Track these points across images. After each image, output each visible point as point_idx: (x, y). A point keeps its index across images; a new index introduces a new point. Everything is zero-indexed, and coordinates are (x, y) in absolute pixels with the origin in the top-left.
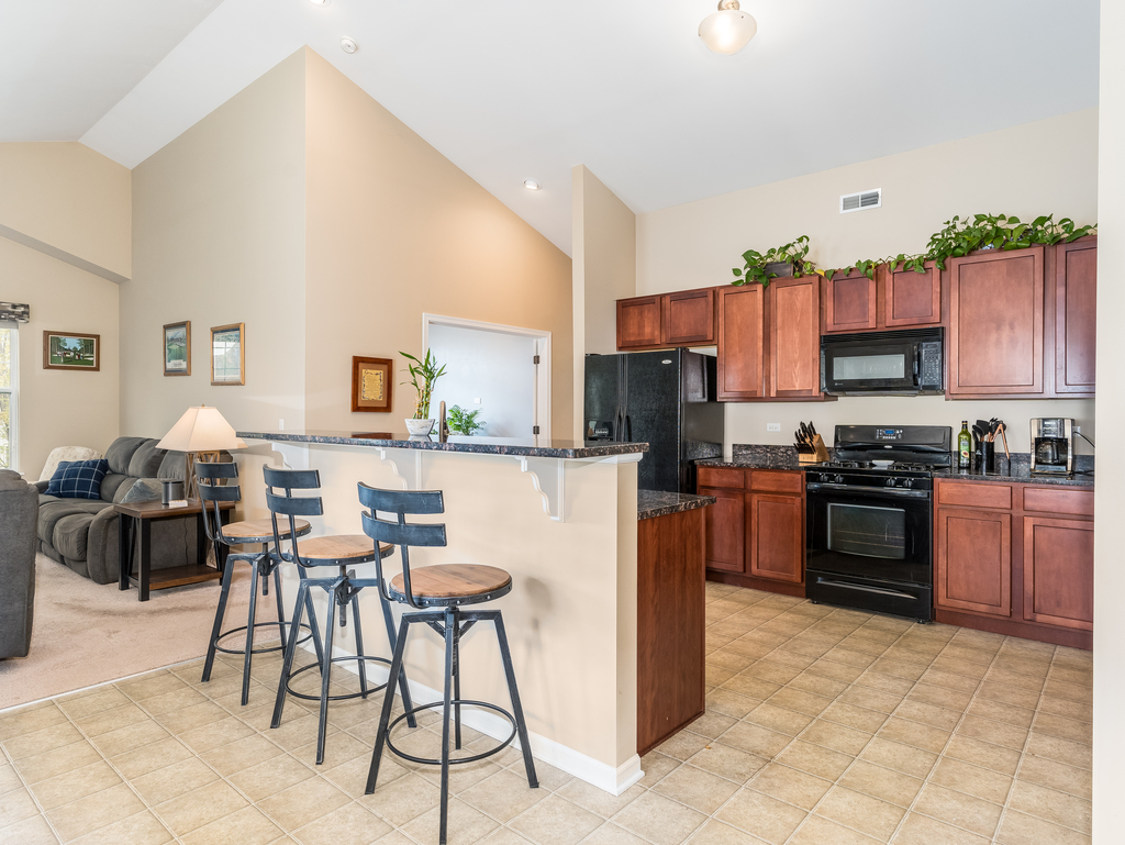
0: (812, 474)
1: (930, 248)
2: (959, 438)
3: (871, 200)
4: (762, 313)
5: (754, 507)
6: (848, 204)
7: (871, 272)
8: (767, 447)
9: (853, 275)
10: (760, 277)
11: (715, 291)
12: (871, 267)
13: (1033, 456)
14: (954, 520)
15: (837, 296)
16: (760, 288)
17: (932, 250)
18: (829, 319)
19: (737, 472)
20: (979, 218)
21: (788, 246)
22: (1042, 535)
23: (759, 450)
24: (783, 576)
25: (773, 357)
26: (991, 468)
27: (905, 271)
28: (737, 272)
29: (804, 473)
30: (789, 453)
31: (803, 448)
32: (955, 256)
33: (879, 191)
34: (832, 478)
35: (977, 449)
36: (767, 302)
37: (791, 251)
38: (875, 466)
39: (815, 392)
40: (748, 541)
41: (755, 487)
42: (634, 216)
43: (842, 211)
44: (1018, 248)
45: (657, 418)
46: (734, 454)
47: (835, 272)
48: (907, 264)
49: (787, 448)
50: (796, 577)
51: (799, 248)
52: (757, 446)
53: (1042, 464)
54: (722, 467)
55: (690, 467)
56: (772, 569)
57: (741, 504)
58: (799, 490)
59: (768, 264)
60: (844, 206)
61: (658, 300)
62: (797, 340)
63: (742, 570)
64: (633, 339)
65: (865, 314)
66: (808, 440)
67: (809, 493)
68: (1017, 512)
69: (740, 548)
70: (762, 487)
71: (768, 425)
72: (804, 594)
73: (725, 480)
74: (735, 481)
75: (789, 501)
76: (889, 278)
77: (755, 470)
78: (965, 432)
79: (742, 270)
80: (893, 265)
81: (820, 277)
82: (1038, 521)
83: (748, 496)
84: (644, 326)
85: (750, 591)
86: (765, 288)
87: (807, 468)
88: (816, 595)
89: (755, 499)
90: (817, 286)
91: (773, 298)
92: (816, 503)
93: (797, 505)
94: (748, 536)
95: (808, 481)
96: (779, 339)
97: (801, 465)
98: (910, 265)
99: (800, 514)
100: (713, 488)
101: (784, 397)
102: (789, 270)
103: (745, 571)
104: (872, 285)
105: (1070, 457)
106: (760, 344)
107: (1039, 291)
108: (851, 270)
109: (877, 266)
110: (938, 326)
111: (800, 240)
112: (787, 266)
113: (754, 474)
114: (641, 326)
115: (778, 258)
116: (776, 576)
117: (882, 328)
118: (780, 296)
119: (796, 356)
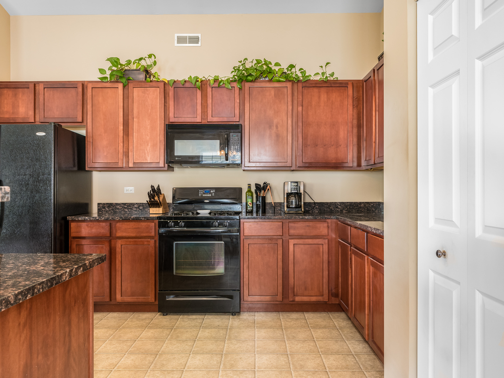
0: (162, 222)
1: (233, 74)
2: (246, 194)
3: (195, 40)
4: (122, 104)
5: (118, 250)
6: (181, 40)
7: (198, 84)
8: (125, 204)
9: (187, 85)
10: (121, 77)
11: (84, 85)
12: (198, 81)
13: (285, 204)
14: (252, 246)
15: (176, 98)
16: (120, 86)
17: (234, 76)
18: (171, 115)
19: (104, 224)
20: (258, 62)
21: (141, 59)
22: (297, 249)
23: (118, 207)
24: (141, 299)
25: (130, 137)
26: (264, 212)
27: (219, 87)
28: (102, 71)
29: (157, 221)
30: (141, 208)
31: (153, 204)
32: (247, 81)
33: (199, 35)
34: (176, 224)
35: (257, 201)
36: (126, 97)
37: (143, 63)
38: (199, 214)
39: (161, 165)
40: (113, 276)
41: (119, 234)
42: (8, 16)
43: (176, 44)
44: (279, 81)
45: (31, 182)
46: (99, 210)
47: (175, 82)
48: (220, 82)
49: (140, 205)
50: (151, 298)
51: (149, 62)
52: (117, 204)
53: (290, 208)
54: (91, 221)
55: (63, 222)
56: (132, 295)
57: (108, 248)
58: (153, 234)
59: (126, 70)
60: (178, 41)
61: (32, 86)
62: (149, 127)
63: (108, 299)
64: (7, 116)
65: (195, 112)
66: (156, 198)
67: (160, 235)
68: (286, 237)
69: (107, 283)
70: (124, 234)
71: (126, 188)
72: (158, 310)
73: (94, 231)
74: (102, 231)
75: (145, 243)
76: (209, 90)
77: (119, 221)
78: (249, 191)
79: (107, 70)
80: (212, 82)
81: (165, 83)
82: (296, 241)
83: (113, 242)
84: (18, 106)
85: (115, 314)
86: (124, 87)
87: (159, 218)
88: (165, 308)
89: (119, 244)
90: (162, 90)
91: (130, 95)
92: (166, 242)
93: (152, 245)
94: (113, 273)
95: (159, 227)
96: (135, 125)
97: (151, 216)
98: (221, 84)
99: (153, 252)
100: (84, 238)
101: (139, 168)
102: (142, 77)
103: (111, 300)
104: (199, 93)
105: (302, 203)
106: (121, 128)
107: (290, 108)
108: (185, 81)
109: (202, 81)
110: (238, 123)
111: (150, 56)
112: (140, 74)
113: (118, 225)
114: (15, 106)
115: (134, 67)
116: (136, 300)
117: (204, 122)
118: (135, 94)
119: (148, 138)
